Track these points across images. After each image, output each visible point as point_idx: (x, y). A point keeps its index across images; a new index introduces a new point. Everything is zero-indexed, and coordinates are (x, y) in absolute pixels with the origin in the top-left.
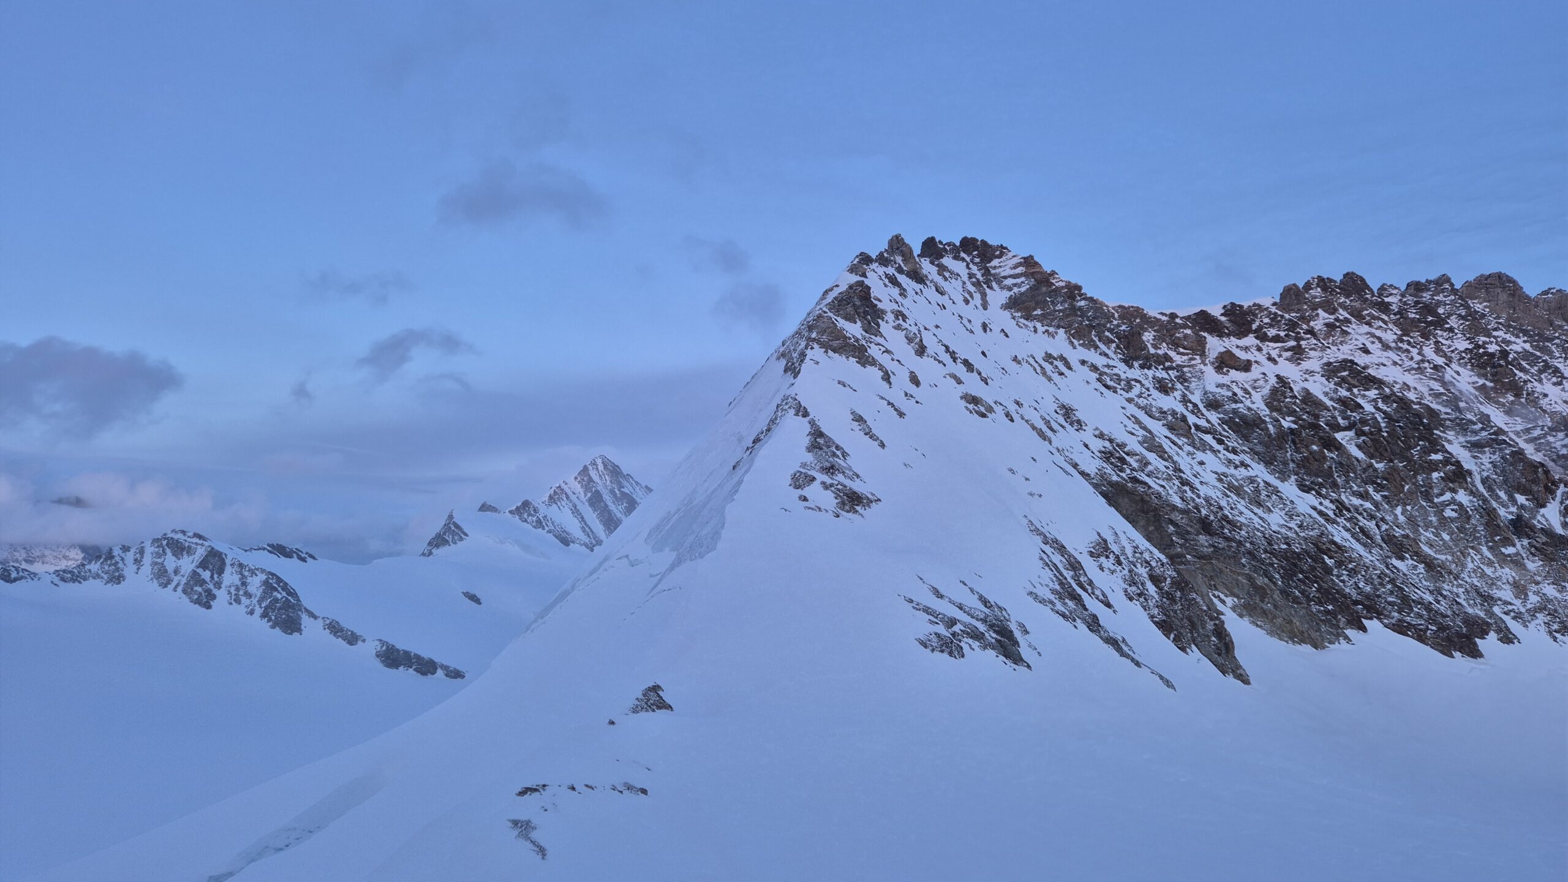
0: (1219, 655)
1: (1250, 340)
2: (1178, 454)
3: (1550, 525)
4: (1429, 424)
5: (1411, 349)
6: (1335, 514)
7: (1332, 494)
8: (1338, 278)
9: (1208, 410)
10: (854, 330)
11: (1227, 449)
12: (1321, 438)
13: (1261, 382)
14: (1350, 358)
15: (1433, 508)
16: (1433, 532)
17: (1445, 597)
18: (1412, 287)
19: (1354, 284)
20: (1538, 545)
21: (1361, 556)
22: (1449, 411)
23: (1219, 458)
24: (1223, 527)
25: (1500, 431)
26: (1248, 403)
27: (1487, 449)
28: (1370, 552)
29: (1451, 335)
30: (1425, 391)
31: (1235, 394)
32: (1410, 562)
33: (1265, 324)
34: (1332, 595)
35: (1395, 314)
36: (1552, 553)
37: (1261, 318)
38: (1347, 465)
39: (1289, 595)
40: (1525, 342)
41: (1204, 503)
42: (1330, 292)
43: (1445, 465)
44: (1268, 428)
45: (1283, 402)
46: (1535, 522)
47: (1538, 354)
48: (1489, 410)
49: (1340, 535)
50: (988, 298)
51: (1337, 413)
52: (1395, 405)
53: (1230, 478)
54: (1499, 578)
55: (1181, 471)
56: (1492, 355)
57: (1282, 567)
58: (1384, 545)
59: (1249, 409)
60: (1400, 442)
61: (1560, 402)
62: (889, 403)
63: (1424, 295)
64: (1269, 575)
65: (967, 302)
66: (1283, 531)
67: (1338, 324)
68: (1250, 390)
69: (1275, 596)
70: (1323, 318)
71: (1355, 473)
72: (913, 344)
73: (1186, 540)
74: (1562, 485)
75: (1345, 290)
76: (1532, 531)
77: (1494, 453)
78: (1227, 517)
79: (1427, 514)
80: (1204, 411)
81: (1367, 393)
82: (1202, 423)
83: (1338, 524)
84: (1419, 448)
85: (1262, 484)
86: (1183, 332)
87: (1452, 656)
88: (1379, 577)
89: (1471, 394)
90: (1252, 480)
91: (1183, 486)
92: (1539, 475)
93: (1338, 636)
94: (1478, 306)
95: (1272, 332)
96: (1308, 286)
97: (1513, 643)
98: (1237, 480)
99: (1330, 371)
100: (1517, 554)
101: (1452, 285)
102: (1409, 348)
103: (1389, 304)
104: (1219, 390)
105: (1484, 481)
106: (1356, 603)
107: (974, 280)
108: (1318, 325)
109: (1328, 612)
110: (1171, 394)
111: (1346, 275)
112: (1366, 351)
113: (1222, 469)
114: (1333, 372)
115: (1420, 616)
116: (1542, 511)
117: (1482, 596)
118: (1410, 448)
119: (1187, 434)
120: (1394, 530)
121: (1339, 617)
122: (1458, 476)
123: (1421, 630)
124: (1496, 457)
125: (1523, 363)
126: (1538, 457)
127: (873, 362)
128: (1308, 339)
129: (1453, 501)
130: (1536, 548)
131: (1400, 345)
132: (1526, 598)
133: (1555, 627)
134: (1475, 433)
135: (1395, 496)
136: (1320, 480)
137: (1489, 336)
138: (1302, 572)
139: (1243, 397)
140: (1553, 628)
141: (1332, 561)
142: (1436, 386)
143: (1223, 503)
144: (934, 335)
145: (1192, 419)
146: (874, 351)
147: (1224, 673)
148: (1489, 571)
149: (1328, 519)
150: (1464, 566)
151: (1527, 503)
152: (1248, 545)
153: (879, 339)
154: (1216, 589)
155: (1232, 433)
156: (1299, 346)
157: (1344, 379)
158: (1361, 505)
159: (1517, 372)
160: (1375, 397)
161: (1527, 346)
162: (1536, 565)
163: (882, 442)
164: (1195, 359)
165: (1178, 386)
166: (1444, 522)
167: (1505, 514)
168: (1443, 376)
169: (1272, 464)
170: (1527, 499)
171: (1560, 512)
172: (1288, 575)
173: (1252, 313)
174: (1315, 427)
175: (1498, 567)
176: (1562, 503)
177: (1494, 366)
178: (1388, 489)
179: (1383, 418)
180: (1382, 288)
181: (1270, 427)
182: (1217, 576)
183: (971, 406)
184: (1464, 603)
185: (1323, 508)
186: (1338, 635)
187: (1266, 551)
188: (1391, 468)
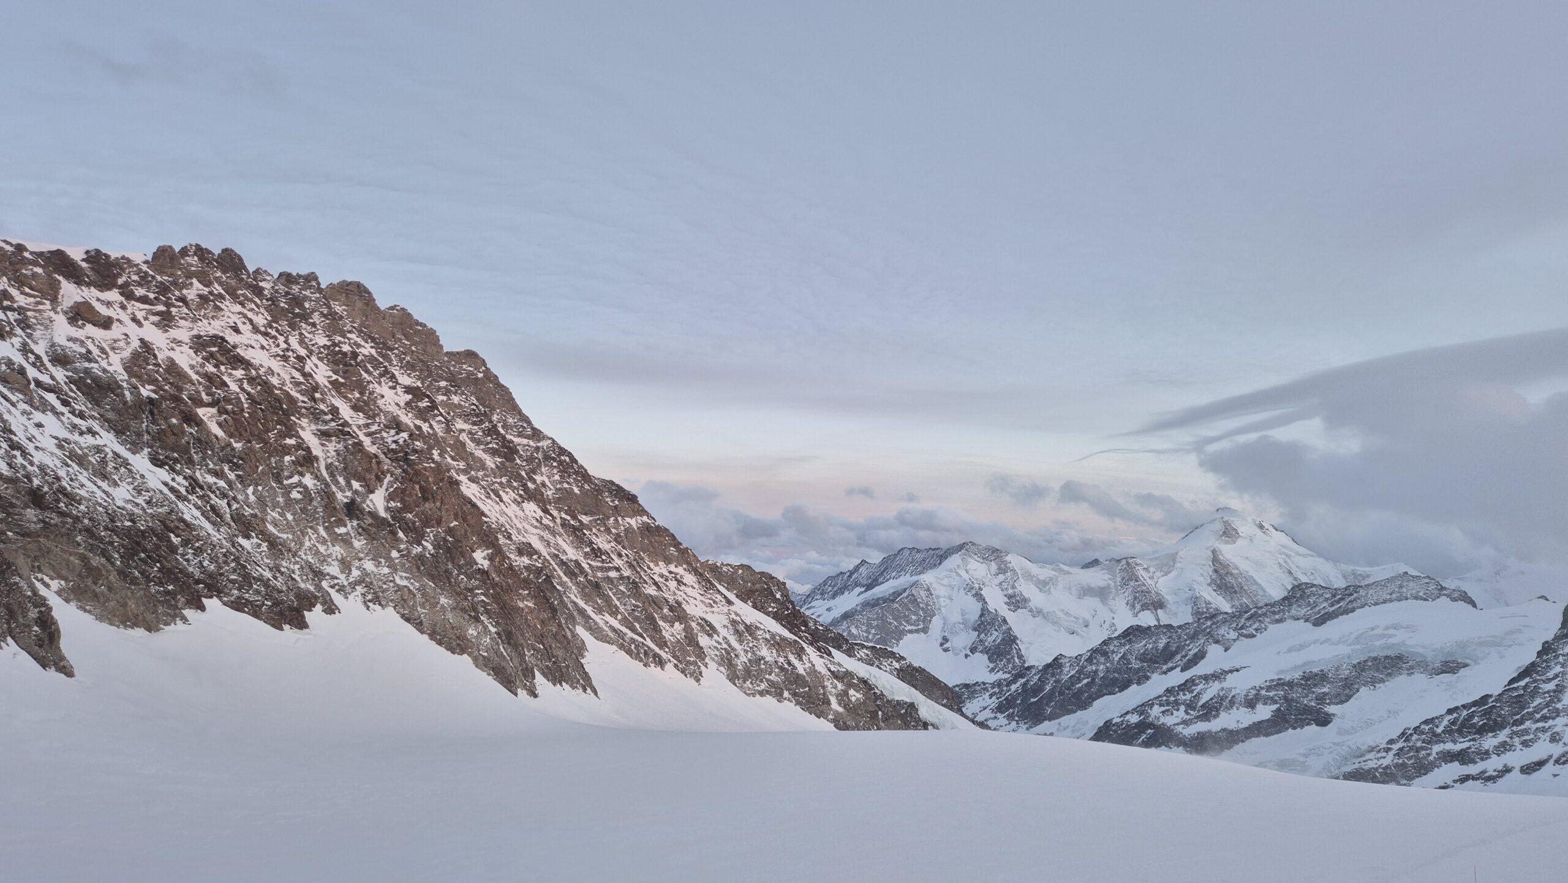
0: (40, 646)
1: (114, 295)
2: (9, 412)
3: (375, 508)
4: (287, 410)
5: (279, 336)
6: (187, 491)
7: (187, 470)
8: (217, 251)
9: (54, 365)
11: (73, 412)
12: (182, 412)
13: (122, 344)
14: (221, 334)
15: (282, 489)
16: (279, 512)
17: (282, 574)
18: (284, 277)
19: (231, 261)
20: (364, 526)
21: (209, 534)
22: (306, 400)
23: (62, 421)
24: (58, 501)
25: (346, 424)
26: (104, 364)
27: (333, 438)
28: (218, 531)
29: (313, 329)
30: (287, 378)
31: (89, 352)
32: (255, 540)
33: (133, 281)
34: (174, 574)
35: (267, 300)
36: (375, 533)
37: (129, 273)
38: (204, 442)
39: (126, 576)
40: (372, 347)
41: (38, 471)
42: (207, 264)
43: (297, 450)
44: (124, 395)
45: (144, 369)
46: (365, 506)
47: (381, 360)
48: (338, 403)
49: (190, 512)
51: (201, 388)
52: (259, 387)
53: (73, 445)
54: (330, 556)
55: (11, 432)
56: (345, 354)
57: (123, 546)
58: (233, 524)
59: (105, 371)
60: (259, 424)
61: (393, 404)
63: (294, 287)
64: (107, 555)
66: (129, 506)
67: (212, 298)
68: (108, 350)
69: (111, 577)
70: (195, 290)
71: (212, 451)
73: (9, 514)
74: (389, 475)
75: (222, 265)
76: (362, 514)
77: (339, 443)
78: (65, 489)
79: (276, 495)
80: (49, 365)
81: (234, 372)
82: (45, 379)
83: (189, 501)
84: (276, 431)
85: (110, 455)
86: (31, 269)
87: (281, 629)
88: (225, 555)
89: (325, 386)
90: (98, 449)
91: (13, 449)
92: (373, 465)
93: (174, 617)
94: (338, 308)
95: (140, 292)
96: (184, 252)
97: (335, 613)
98: (81, 448)
99: (199, 344)
100: (348, 534)
101: (319, 284)
102: (277, 334)
103: (263, 289)
104: (70, 344)
105: (328, 467)
106: (198, 582)
108: (191, 294)
109: (168, 593)
110: (8, 340)
111: (225, 251)
112: (236, 330)
113: (64, 434)
114: (203, 346)
115: (258, 592)
116: (371, 496)
117: (314, 571)
118: (268, 431)
119: (24, 389)
120: (244, 509)
121: (179, 597)
122: (307, 460)
123: (257, 606)
124: (340, 446)
125: (368, 366)
126: (373, 450)
128: (179, 307)
129: (300, 484)
130: (363, 529)
131: (269, 330)
132: (349, 573)
133: (370, 597)
134: (326, 422)
135: (249, 476)
136: (176, 455)
137: (344, 337)
138: (145, 551)
139: (99, 356)
140: (368, 598)
141: (179, 539)
142: (297, 375)
143: (62, 473)
145: (32, 373)
147: (44, 666)
148: (322, 549)
149: (179, 496)
150: (302, 544)
151: (360, 489)
152: (86, 521)
154: (40, 571)
155: (81, 394)
156: (169, 313)
157: (212, 355)
158: (215, 483)
159: (363, 372)
160: (241, 377)
161: (373, 351)
162: (361, 543)
164: (44, 304)
165: (18, 331)
166: (290, 503)
167: (342, 497)
168: (303, 367)
169: (124, 434)
170: (361, 486)
171: (385, 497)
172: (129, 555)
173: (119, 266)
174: (177, 399)
175: (330, 545)
176: (387, 490)
177: (345, 365)
178: (243, 469)
179: (247, 399)
180: (257, 272)
181: (127, 393)
182: (43, 556)
184: (298, 579)
185: (174, 484)
186: (175, 615)
187: (106, 528)
188: (249, 448)
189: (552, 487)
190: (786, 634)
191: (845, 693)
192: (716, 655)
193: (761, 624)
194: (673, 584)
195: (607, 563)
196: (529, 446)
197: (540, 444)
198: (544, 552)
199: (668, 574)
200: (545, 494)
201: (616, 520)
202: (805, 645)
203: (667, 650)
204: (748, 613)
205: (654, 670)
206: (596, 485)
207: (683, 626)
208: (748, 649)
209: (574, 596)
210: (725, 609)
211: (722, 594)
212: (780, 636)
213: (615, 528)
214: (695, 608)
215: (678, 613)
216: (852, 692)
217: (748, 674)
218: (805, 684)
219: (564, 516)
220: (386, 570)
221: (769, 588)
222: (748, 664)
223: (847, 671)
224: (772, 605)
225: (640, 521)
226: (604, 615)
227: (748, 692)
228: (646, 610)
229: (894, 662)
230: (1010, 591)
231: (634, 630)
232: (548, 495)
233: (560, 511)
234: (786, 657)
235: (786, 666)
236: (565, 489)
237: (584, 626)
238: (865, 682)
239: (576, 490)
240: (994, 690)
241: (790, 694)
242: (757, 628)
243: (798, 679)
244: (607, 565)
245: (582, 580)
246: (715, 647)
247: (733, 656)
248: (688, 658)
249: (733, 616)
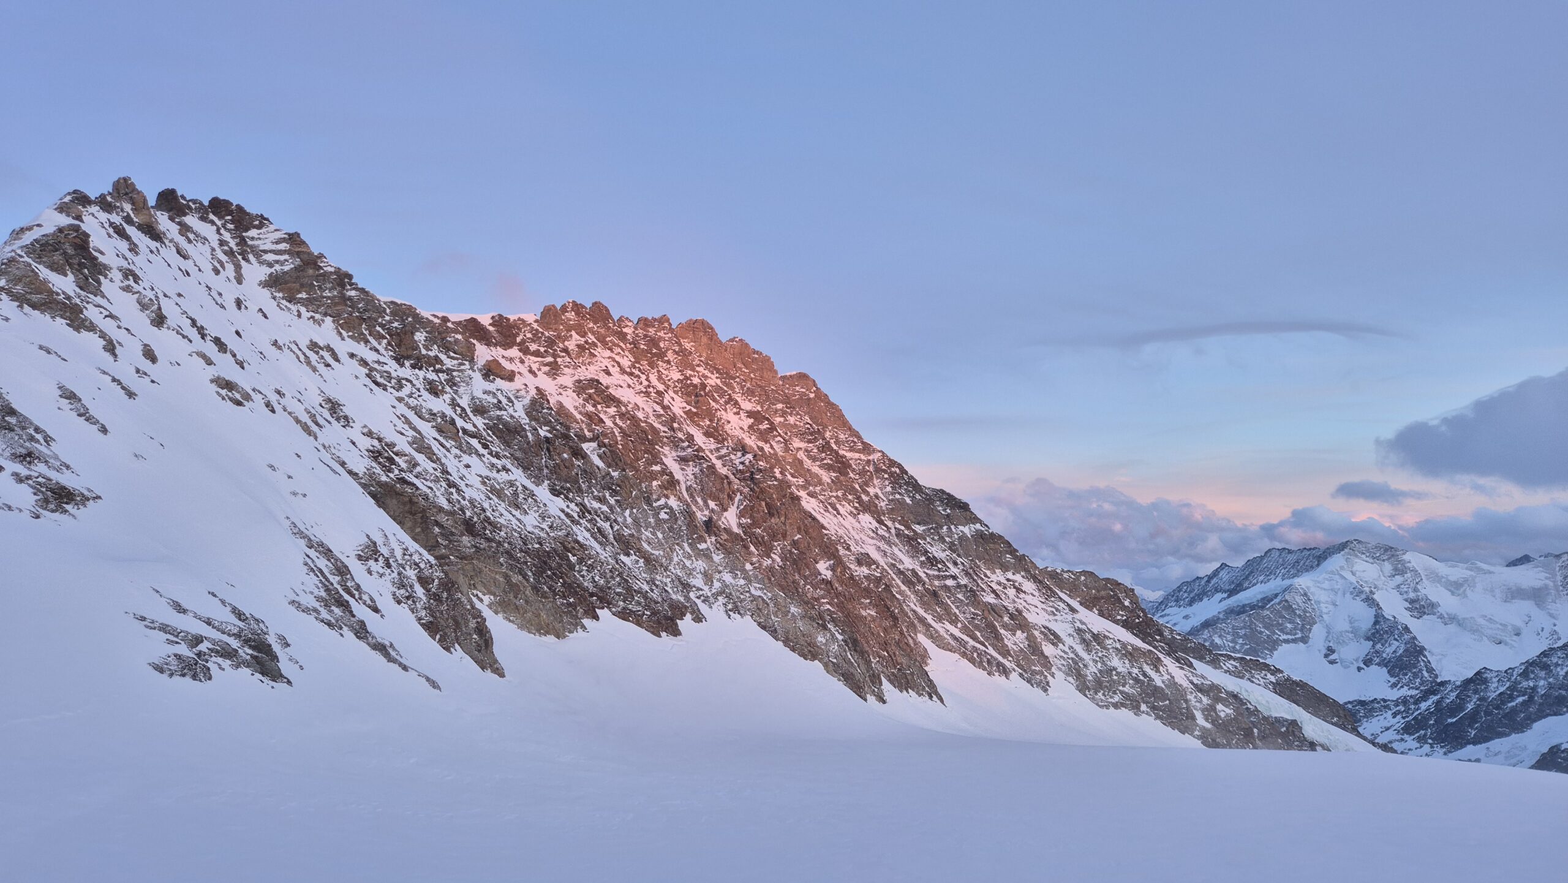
0: (479, 651)
1: (514, 352)
2: (446, 456)
3: (730, 525)
4: (652, 440)
5: (641, 375)
6: (579, 516)
7: (577, 498)
8: (588, 305)
9: (475, 415)
10: (64, 284)
11: (491, 454)
12: (571, 447)
13: (523, 393)
14: (596, 378)
15: (652, 511)
16: (651, 532)
17: (657, 586)
18: (642, 322)
19: (600, 313)
20: (721, 542)
21: (597, 553)
22: (667, 430)
23: (483, 461)
24: (485, 528)
25: (700, 449)
26: (511, 411)
27: (691, 463)
28: (605, 550)
29: (668, 366)
30: (650, 411)
31: (500, 402)
32: (634, 557)
33: (528, 338)
34: (574, 589)
35: (630, 344)
36: (730, 548)
37: (524, 332)
38: (589, 473)
39: (538, 591)
40: (717, 378)
41: (469, 505)
42: (582, 317)
43: (662, 476)
44: (527, 436)
45: (541, 412)
46: (720, 523)
47: (725, 388)
48: (693, 430)
49: (582, 535)
50: (243, 271)
51: (584, 426)
52: (629, 422)
53: (493, 481)
54: (694, 569)
55: (448, 473)
56: (695, 386)
57: (534, 565)
58: (615, 543)
59: (512, 417)
60: (630, 454)
61: (738, 428)
62: (114, 380)
63: (650, 330)
64: (523, 573)
65: (217, 272)
66: (536, 531)
67: (587, 346)
68: (513, 399)
69: (527, 592)
70: (574, 341)
71: (596, 480)
72: (147, 312)
73: (450, 541)
74: (739, 494)
75: (593, 317)
76: (718, 530)
77: (695, 467)
78: (489, 519)
79: (647, 516)
80: (471, 415)
81: (608, 410)
82: (469, 427)
83: (580, 525)
84: (644, 460)
85: (520, 488)
86: (454, 337)
87: (660, 636)
88: (611, 571)
89: (681, 417)
90: (511, 484)
91: (450, 488)
92: (725, 485)
93: (576, 625)
94: (688, 345)
95: (533, 347)
96: (564, 309)
97: (702, 622)
98: (499, 484)
99: (581, 387)
100: (708, 549)
101: (670, 325)
102: (640, 373)
103: (626, 334)
104: (485, 396)
105: (688, 489)
106: (592, 595)
107: (226, 248)
108: (571, 345)
109: (569, 605)
110: (441, 397)
111: (596, 304)
112: (608, 373)
113: (485, 472)
114: (583, 389)
115: (639, 603)
116: (725, 514)
117: (682, 584)
118: (638, 459)
119: (455, 437)
120: (623, 530)
121: (578, 608)
122: (672, 484)
123: (639, 615)
124: (697, 470)
125: (715, 395)
126: (724, 471)
127: (92, 328)
128: (563, 357)
129: (666, 506)
130: (721, 544)
131: (633, 370)
132: (712, 585)
133: (730, 606)
134: (683, 449)
135: (625, 500)
136: (568, 485)
137: (693, 370)
138: (550, 569)
139: (507, 405)
140: (728, 608)
141: (575, 558)
142: (658, 408)
143: (486, 505)
144: (177, 304)
145: (460, 423)
146: (92, 313)
147: (483, 668)
148: (688, 563)
149: (573, 521)
150: (671, 560)
151: (715, 508)
152: (506, 545)
153: (98, 300)
154: (475, 588)
155: (495, 438)
156: (556, 362)
157: (590, 396)
158: (600, 508)
159: (711, 401)
160: (614, 414)
161: (718, 381)
162: (720, 557)
163: (103, 426)
164: (464, 364)
165: (448, 389)
166: (659, 522)
167: (701, 516)
168: (662, 401)
169: (529, 469)
170: (716, 505)
171: (737, 514)
172: (539, 573)
173: (517, 327)
174: (566, 437)
175: (694, 560)
176: (738, 508)
177: (696, 396)
178: (621, 495)
179: (620, 433)
180: (620, 320)
181: (529, 434)
182: (476, 575)
183: (224, 392)
184: (670, 591)
185: (570, 512)
186: (577, 624)
187: (521, 551)
188: (624, 476)
189: (885, 499)
190: (1138, 643)
191: (1212, 708)
192: (1063, 665)
193: (1109, 632)
194: (1012, 592)
195: (944, 572)
196: (860, 460)
197: (871, 458)
198: (882, 562)
199: (1006, 582)
200: (879, 505)
201: (949, 528)
202: (1161, 656)
203: (1010, 659)
204: (1095, 622)
205: (998, 679)
206: (927, 495)
207: (1025, 634)
208: (1098, 659)
209: (913, 604)
210: (1070, 617)
211: (1065, 602)
212: (1132, 646)
213: (948, 537)
214: (1037, 615)
215: (1019, 621)
216: (1220, 707)
217: (1099, 685)
218: (1165, 697)
219: (898, 526)
220: (742, 582)
221: (1116, 595)
222: (1099, 675)
223: (1213, 683)
224: (1120, 612)
225: (973, 529)
226: (944, 624)
227: (1100, 704)
228: (986, 619)
229: (1269, 676)
230: (1412, 595)
231: (975, 638)
232: (881, 507)
233: (894, 522)
234: (1141, 668)
235: (1141, 678)
236: (898, 500)
237: (925, 634)
238: (1235, 696)
239: (908, 501)
240: (1398, 708)
241: (1148, 707)
242: (1106, 637)
243: (1156, 692)
244: (943, 574)
245: (920, 588)
246: (1061, 657)
247: (1082, 666)
248: (1033, 668)
249: (1078, 624)
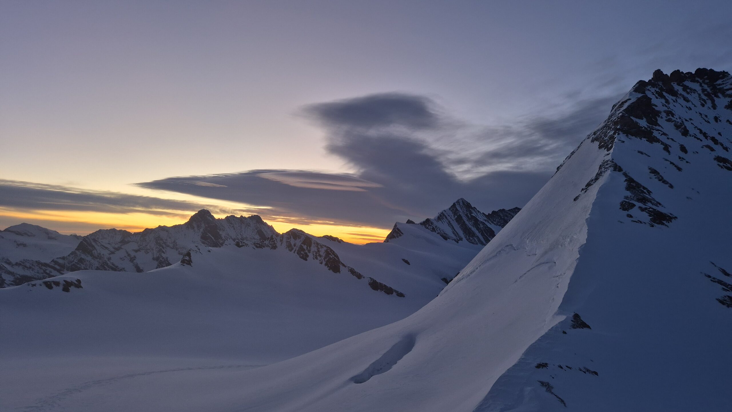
10: (643, 123)
50: (716, 103)
62: (671, 163)
65: (703, 105)
72: (680, 129)
107: (706, 92)
127: (658, 141)
144: (692, 123)
146: (656, 134)
153: (657, 127)
163: (671, 185)
183: (721, 164)
